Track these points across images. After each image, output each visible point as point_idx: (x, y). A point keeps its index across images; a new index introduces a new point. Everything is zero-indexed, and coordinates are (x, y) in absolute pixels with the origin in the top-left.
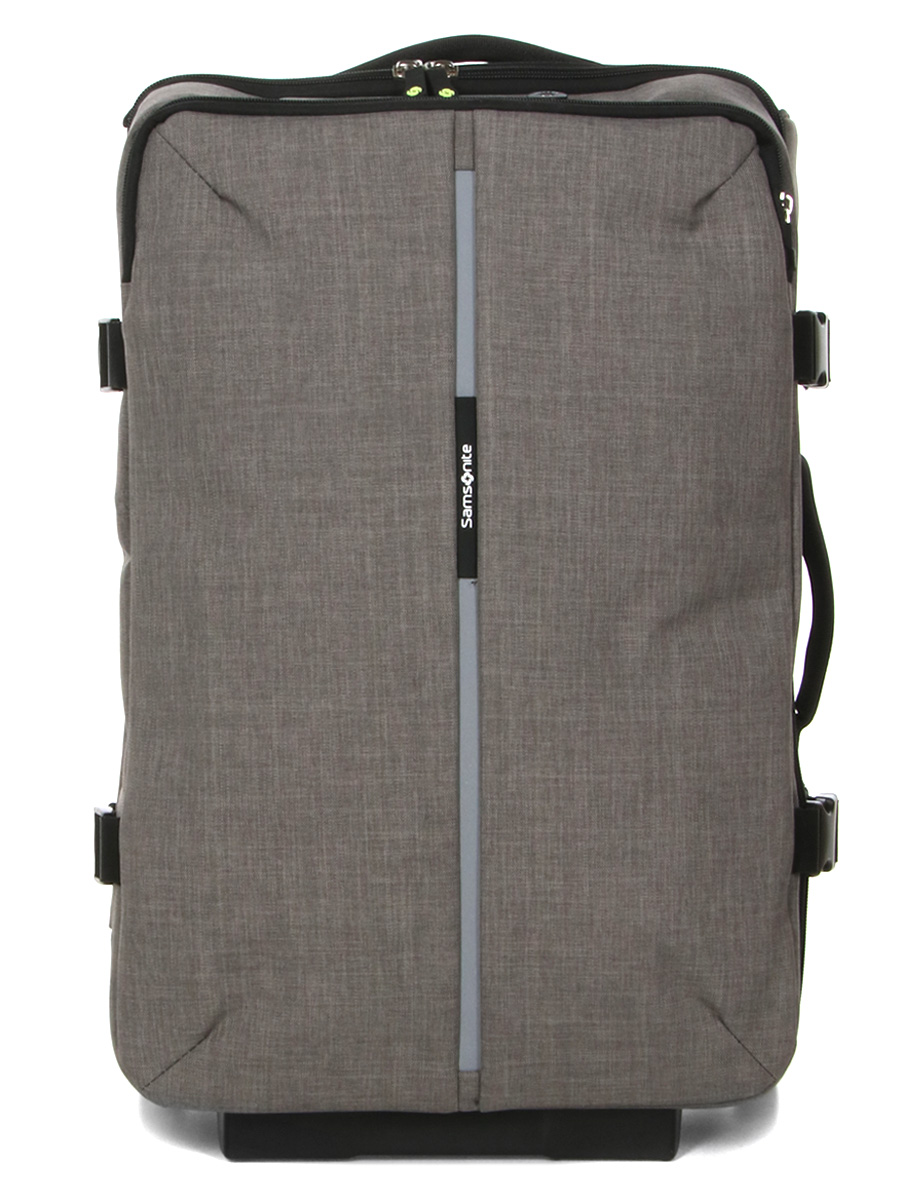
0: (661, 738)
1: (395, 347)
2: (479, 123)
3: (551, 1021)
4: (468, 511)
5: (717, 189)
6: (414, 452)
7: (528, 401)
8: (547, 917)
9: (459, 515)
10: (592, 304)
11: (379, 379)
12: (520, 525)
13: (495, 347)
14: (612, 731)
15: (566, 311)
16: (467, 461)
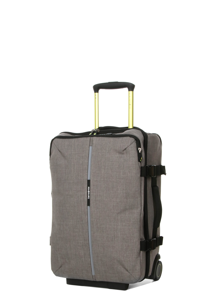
0: (117, 230)
1: (80, 173)
2: (93, 139)
3: (103, 269)
4: (89, 196)
5: (126, 148)
6: (82, 188)
7: (97, 180)
8: (101, 255)
9: (88, 197)
10: (107, 166)
11: (77, 177)
12: (95, 198)
13: (93, 173)
14: (109, 229)
15: (103, 167)
16: (89, 189)
